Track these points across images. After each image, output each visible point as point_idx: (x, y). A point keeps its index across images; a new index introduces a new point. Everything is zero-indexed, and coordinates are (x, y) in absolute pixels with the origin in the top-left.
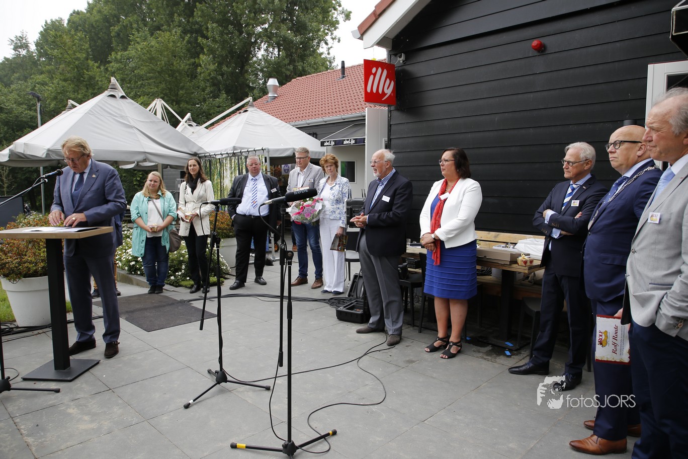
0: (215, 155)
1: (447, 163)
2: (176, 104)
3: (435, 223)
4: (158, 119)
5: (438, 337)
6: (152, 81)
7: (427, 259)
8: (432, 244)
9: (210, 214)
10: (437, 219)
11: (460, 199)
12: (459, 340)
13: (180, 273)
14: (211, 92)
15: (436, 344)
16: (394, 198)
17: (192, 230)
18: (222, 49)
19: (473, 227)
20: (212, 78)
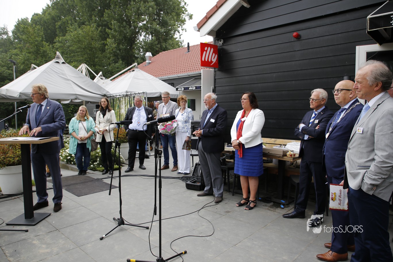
0: (116, 96)
1: (245, 101)
2: (93, 67)
3: (239, 134)
4: (83, 75)
5: (243, 198)
6: (79, 53)
7: (236, 154)
8: (238, 146)
9: (114, 129)
10: (240, 132)
11: (253, 120)
12: (255, 199)
13: (96, 163)
14: (114, 60)
15: (242, 202)
16: (217, 120)
17: (104, 138)
18: (120, 35)
19: (260, 136)
20: (114, 52)
